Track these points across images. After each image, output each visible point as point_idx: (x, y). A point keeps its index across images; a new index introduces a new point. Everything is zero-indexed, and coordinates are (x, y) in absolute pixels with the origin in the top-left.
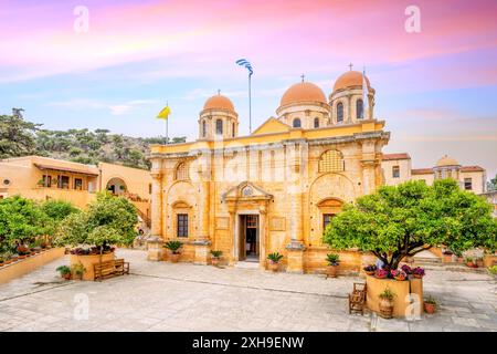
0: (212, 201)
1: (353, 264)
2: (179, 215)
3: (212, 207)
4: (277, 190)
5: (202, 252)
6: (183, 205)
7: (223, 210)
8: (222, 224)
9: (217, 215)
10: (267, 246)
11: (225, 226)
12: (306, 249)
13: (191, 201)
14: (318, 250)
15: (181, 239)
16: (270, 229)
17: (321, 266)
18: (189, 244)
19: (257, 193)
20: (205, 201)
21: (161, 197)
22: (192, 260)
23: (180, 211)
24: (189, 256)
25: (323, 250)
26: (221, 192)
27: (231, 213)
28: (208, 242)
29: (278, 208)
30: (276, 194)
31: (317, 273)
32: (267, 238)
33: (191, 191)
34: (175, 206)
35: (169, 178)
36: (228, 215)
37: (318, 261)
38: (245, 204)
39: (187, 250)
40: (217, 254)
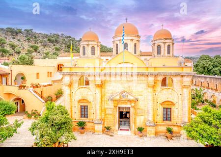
0: (103, 99)
1: (177, 131)
2: (81, 106)
3: (103, 103)
4: (140, 95)
5: (99, 128)
6: (85, 101)
7: (111, 105)
8: (109, 112)
9: (106, 107)
10: (135, 123)
11: (111, 113)
12: (156, 125)
13: (90, 99)
14: (160, 125)
15: (83, 120)
16: (136, 114)
17: (162, 132)
18: (89, 122)
19: (131, 98)
20: (100, 100)
21: (71, 96)
22: (94, 132)
23: (82, 104)
24: (89, 129)
25: (163, 125)
26: (108, 95)
27: (115, 106)
28: (102, 121)
29: (141, 104)
30: (139, 98)
31: (160, 136)
32: (135, 119)
33: (89, 93)
34: (79, 101)
35: (76, 85)
36: (113, 107)
37: (161, 130)
38: (122, 101)
39: (88, 125)
40: (108, 129)
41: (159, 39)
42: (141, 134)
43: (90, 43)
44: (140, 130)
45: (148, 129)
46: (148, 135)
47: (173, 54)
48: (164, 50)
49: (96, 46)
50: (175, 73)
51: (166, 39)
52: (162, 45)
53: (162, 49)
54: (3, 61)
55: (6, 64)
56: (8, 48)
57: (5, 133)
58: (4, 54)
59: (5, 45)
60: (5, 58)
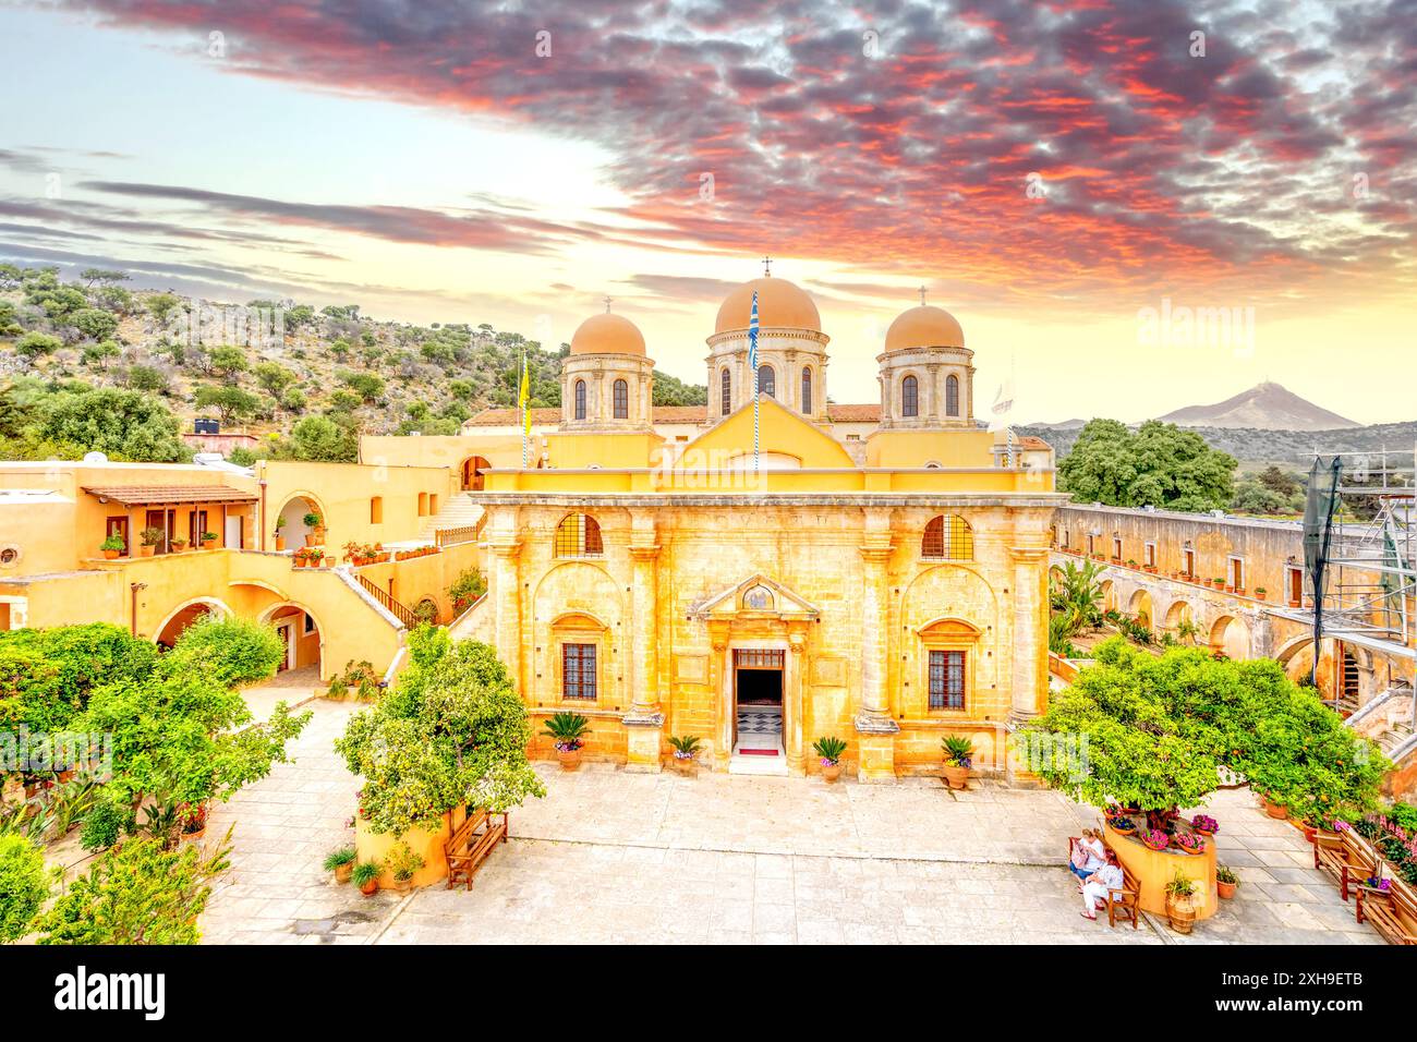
0: (665, 616)
2: (565, 646)
3: (665, 631)
4: (829, 596)
5: (646, 743)
6: (581, 624)
7: (698, 640)
8: (691, 671)
9: (678, 649)
10: (806, 720)
11: (698, 675)
12: (898, 727)
13: (607, 612)
14: (918, 728)
15: (576, 706)
16: (811, 681)
17: (925, 759)
18: (600, 718)
19: (788, 608)
20: (650, 619)
21: (520, 602)
22: (622, 759)
23: (570, 638)
24: (602, 747)
25: (931, 728)
26: (687, 596)
27: (716, 648)
28: (661, 713)
29: (832, 637)
30: (825, 607)
31: (917, 775)
32: (807, 703)
33: (603, 588)
34: (559, 624)
35: (542, 552)
36: (708, 650)
37: (920, 749)
38: (749, 625)
39: (597, 733)
40: (688, 747)
41: (910, 350)
42: (833, 771)
43: (608, 364)
44: (830, 750)
45: (866, 746)
46: (862, 775)
47: (970, 415)
48: (934, 396)
49: (632, 380)
50: (982, 497)
51: (940, 349)
52: (923, 374)
53: (924, 395)
54: (231, 444)
55: (244, 459)
56: (251, 389)
57: (236, 758)
58: (234, 413)
59: (240, 374)
60: (237, 431)
